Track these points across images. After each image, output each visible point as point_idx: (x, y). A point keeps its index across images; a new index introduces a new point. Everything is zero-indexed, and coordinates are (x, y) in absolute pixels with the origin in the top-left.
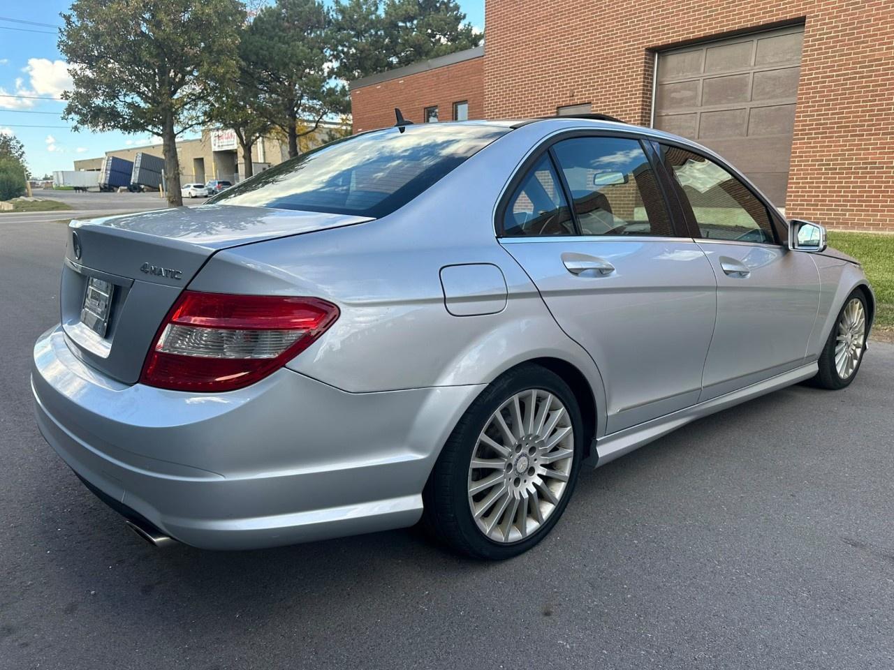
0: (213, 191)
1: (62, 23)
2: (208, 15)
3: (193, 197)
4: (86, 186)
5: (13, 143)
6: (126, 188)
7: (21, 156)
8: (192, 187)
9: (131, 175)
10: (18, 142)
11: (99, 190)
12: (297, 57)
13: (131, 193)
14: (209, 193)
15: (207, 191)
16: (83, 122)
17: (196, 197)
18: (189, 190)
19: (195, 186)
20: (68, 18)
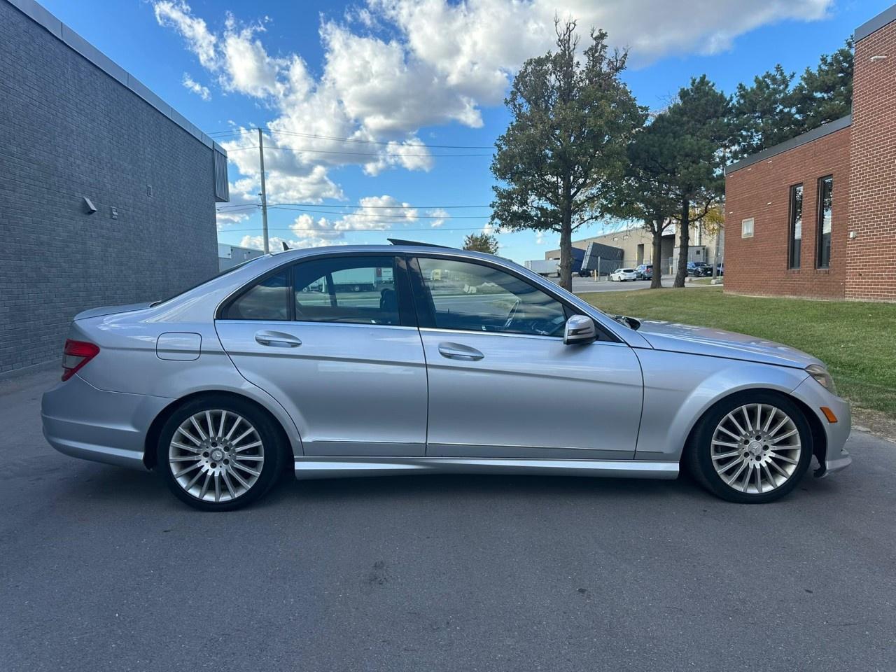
0: (642, 275)
1: (496, 151)
2: (600, 126)
3: (622, 281)
4: (548, 272)
5: (490, 241)
6: (577, 273)
7: (496, 250)
8: (622, 272)
9: (582, 262)
10: (495, 240)
11: (556, 275)
12: (685, 149)
13: (580, 278)
14: (637, 277)
15: (635, 275)
16: (502, 225)
17: (625, 280)
18: (619, 274)
19: (624, 271)
20: (499, 147)
